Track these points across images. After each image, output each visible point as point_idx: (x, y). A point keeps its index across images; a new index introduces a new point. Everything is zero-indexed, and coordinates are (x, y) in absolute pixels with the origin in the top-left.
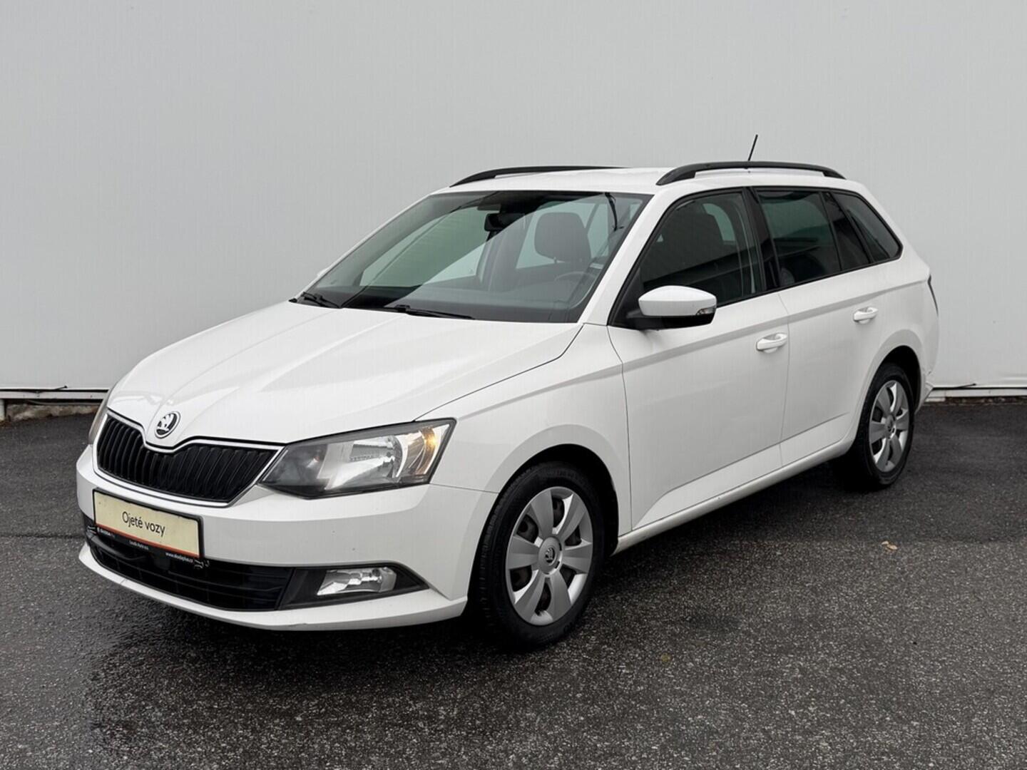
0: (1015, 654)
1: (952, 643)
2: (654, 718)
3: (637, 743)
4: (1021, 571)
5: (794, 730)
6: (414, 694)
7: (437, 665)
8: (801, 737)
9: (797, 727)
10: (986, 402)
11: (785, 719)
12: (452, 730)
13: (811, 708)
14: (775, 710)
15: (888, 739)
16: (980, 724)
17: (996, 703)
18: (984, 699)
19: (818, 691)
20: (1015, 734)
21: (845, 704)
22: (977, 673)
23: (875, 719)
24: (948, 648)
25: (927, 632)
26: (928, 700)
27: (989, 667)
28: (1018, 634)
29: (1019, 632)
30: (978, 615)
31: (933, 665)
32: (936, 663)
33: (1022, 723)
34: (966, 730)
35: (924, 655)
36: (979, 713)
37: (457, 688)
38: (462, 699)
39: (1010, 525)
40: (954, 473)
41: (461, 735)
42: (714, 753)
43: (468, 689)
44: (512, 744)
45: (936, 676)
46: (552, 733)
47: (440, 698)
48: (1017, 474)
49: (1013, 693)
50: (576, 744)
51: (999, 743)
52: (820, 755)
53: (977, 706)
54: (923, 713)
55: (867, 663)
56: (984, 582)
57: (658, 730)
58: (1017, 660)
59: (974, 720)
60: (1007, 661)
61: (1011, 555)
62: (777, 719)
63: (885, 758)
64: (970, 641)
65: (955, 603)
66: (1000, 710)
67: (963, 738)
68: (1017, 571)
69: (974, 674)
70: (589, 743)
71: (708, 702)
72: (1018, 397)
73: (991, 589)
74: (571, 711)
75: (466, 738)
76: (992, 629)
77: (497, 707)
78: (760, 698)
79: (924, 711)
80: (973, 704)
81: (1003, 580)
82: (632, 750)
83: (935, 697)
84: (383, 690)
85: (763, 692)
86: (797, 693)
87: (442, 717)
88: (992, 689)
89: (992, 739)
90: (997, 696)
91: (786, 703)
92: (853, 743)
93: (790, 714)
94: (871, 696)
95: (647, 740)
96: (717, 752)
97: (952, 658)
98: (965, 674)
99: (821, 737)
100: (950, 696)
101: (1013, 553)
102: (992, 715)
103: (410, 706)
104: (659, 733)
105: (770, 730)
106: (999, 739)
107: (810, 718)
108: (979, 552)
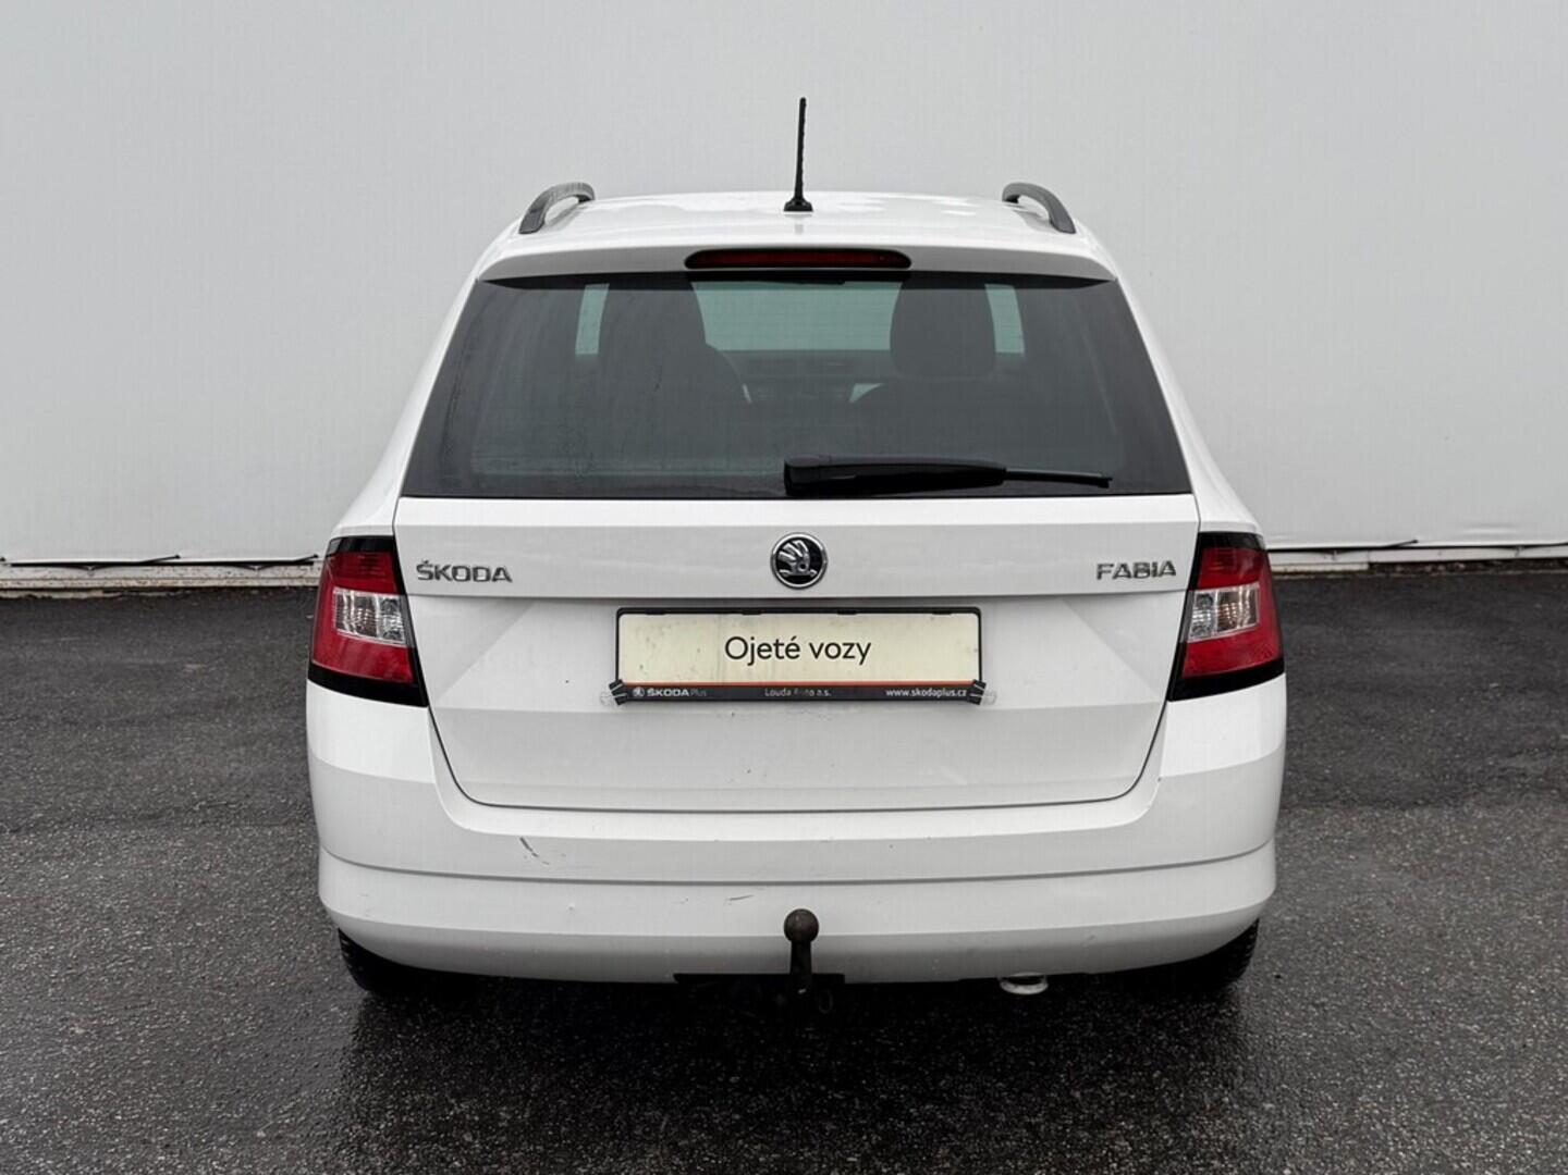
0: (1436, 991)
1: (1339, 975)
2: (854, 1112)
3: (823, 1153)
4: (1461, 854)
5: (1076, 1122)
6: (458, 1088)
7: (499, 1036)
8: (1086, 1134)
9: (1081, 1117)
10: (1434, 570)
11: (1063, 1104)
12: (520, 1145)
13: (1106, 1087)
14: (1050, 1091)
15: (1222, 1132)
16: (1369, 1106)
17: (1398, 1071)
18: (1380, 1065)
19: (1120, 1059)
20: (1423, 1119)
21: (1161, 1077)
22: (1373, 1022)
23: (1206, 1100)
24: (1332, 982)
25: (1301, 958)
26: (1291, 1067)
27: (1393, 1012)
28: (1444, 958)
29: (1446, 955)
30: (1385, 928)
31: (1304, 1010)
32: (1310, 1008)
33: (1435, 1102)
34: (1347, 1114)
35: (1292, 996)
36: (1370, 1087)
37: (531, 1076)
38: (539, 1091)
39: (1451, 778)
40: (1372, 691)
41: (535, 1151)
42: (948, 1165)
43: (549, 1075)
44: (620, 1162)
45: (1307, 1029)
46: (686, 1142)
47: (503, 1091)
48: (1472, 692)
49: (1426, 1055)
50: (725, 1158)
51: (1395, 1135)
52: (1114, 1162)
53: (1367, 1076)
54: (1283, 1090)
56: (1400, 873)
57: (859, 1130)
58: (1439, 1001)
59: (1360, 1099)
60: (1423, 1003)
61: (1448, 827)
62: (1051, 1105)
63: (1216, 1163)
64: (1367, 971)
65: (1349, 909)
66: (1403, 1082)
67: (1341, 1128)
68: (1454, 856)
69: (1369, 1024)
70: (746, 1155)
71: (944, 1082)
72: (1487, 563)
73: (1410, 885)
74: (719, 1106)
75: (543, 1156)
76: (1405, 951)
77: (598, 1103)
78: (1028, 1073)
79: (1285, 1086)
80: (1362, 1074)
81: (1431, 869)
82: (816, 1165)
83: (1303, 1063)
84: (406, 1082)
85: (1033, 1063)
86: (1086, 1063)
87: (505, 1124)
88: (1394, 1049)
89: (1387, 1128)
90: (1400, 1059)
91: (1068, 1079)
92: (1167, 1141)
93: (1072, 1097)
94: (1203, 1064)
95: (840, 1149)
96: (952, 1164)
97: (1337, 999)
98: (1354, 1025)
99: (1119, 1132)
100: (1327, 1060)
101: (1450, 825)
102: (1391, 1090)
103: (451, 1107)
104: (861, 1136)
105: (1039, 1124)
106: (1397, 1129)
107: (1103, 1102)
108: (1397, 825)
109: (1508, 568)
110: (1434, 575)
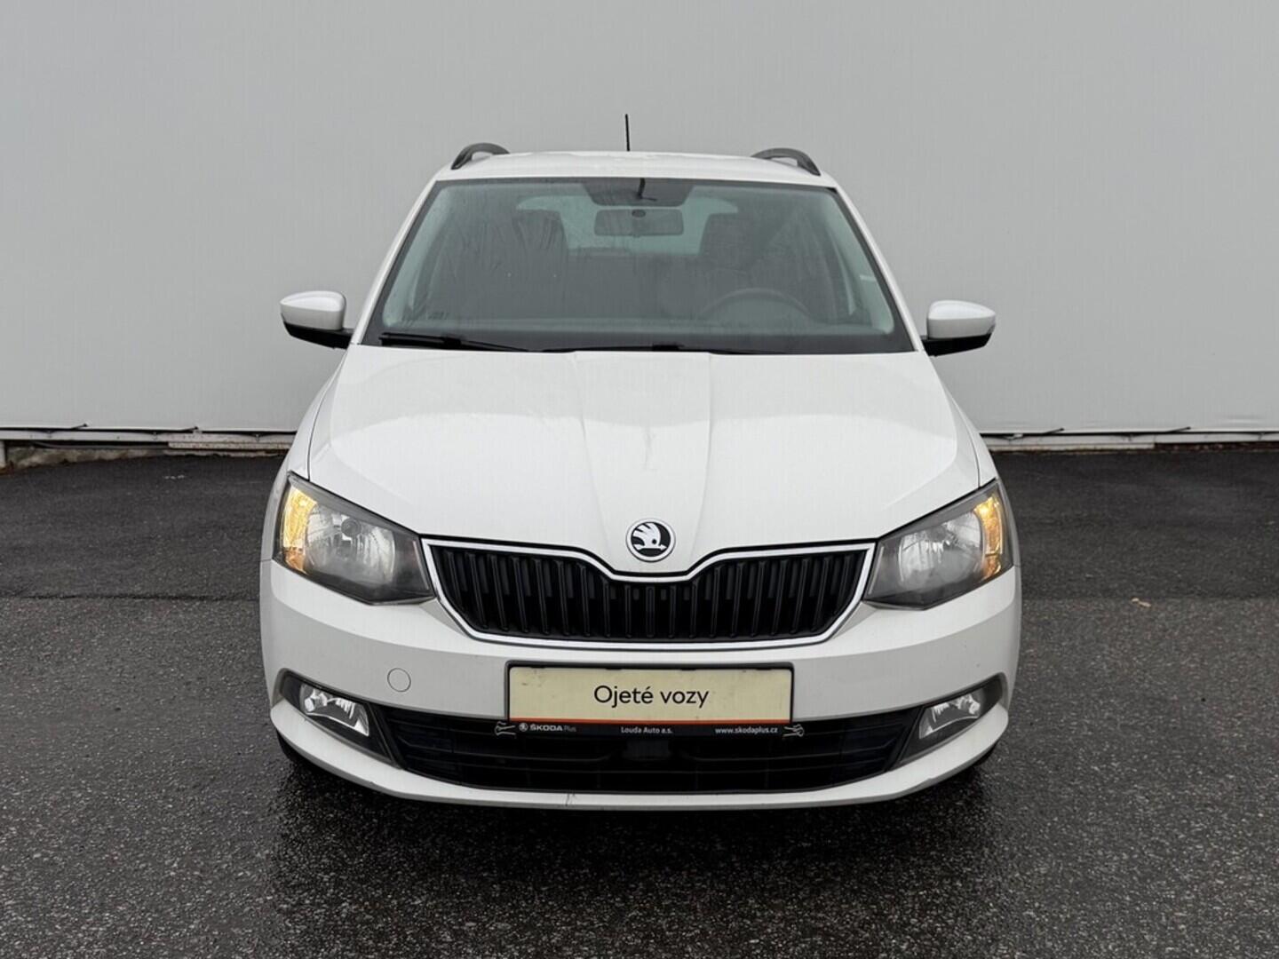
1: (1244, 699)
5: (1104, 785)
8: (1113, 791)
9: (1105, 781)
10: (1202, 449)
11: (1090, 774)
13: (1113, 764)
14: (1076, 766)
15: (1206, 791)
19: (1116, 748)
23: (1187, 773)
24: (1241, 704)
25: (1213, 689)
26: (1236, 755)
31: (1230, 721)
32: (1233, 719)
35: (1217, 711)
40: (1187, 526)
45: (1237, 732)
48: (1258, 527)
54: (1236, 767)
55: (1159, 720)
63: (1210, 810)
65: (1232, 660)
72: (1238, 444)
79: (1236, 765)
83: (1244, 752)
86: (1093, 750)
91: (1086, 759)
92: (1170, 797)
93: (1093, 770)
94: (1175, 751)
97: (1248, 714)
98: (1267, 729)
99: (1135, 791)
100: (1259, 750)
105: (1078, 785)
107: (1116, 773)
108: (1243, 609)
109: (1254, 448)
110: (1202, 452)
